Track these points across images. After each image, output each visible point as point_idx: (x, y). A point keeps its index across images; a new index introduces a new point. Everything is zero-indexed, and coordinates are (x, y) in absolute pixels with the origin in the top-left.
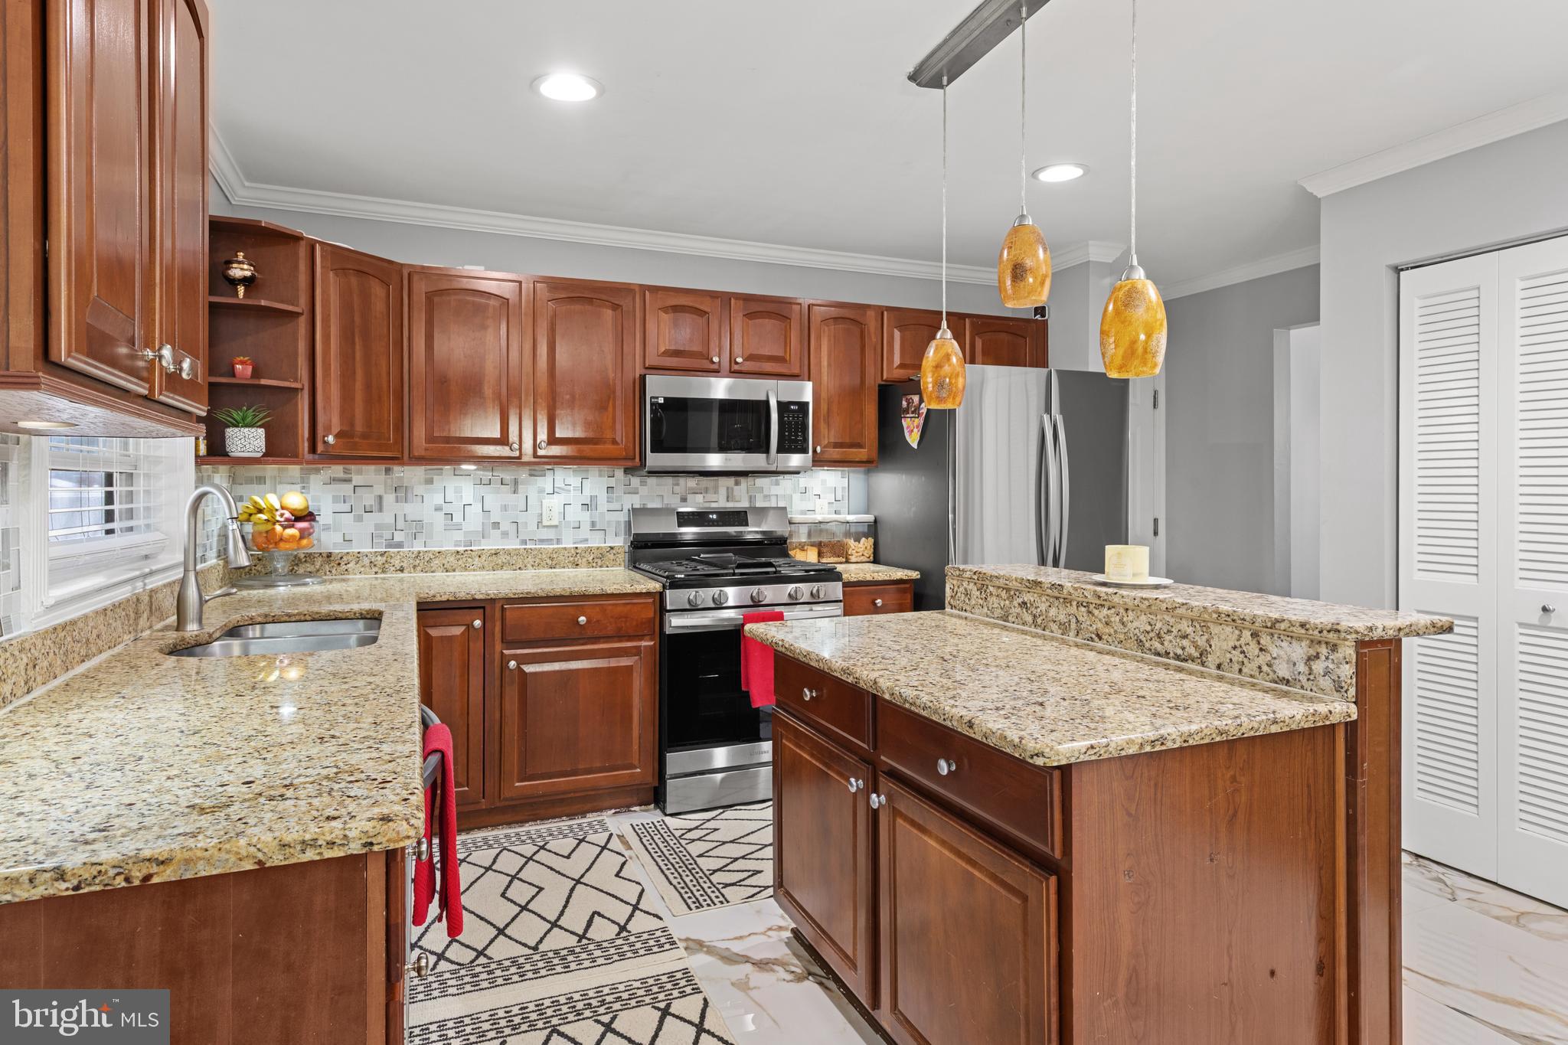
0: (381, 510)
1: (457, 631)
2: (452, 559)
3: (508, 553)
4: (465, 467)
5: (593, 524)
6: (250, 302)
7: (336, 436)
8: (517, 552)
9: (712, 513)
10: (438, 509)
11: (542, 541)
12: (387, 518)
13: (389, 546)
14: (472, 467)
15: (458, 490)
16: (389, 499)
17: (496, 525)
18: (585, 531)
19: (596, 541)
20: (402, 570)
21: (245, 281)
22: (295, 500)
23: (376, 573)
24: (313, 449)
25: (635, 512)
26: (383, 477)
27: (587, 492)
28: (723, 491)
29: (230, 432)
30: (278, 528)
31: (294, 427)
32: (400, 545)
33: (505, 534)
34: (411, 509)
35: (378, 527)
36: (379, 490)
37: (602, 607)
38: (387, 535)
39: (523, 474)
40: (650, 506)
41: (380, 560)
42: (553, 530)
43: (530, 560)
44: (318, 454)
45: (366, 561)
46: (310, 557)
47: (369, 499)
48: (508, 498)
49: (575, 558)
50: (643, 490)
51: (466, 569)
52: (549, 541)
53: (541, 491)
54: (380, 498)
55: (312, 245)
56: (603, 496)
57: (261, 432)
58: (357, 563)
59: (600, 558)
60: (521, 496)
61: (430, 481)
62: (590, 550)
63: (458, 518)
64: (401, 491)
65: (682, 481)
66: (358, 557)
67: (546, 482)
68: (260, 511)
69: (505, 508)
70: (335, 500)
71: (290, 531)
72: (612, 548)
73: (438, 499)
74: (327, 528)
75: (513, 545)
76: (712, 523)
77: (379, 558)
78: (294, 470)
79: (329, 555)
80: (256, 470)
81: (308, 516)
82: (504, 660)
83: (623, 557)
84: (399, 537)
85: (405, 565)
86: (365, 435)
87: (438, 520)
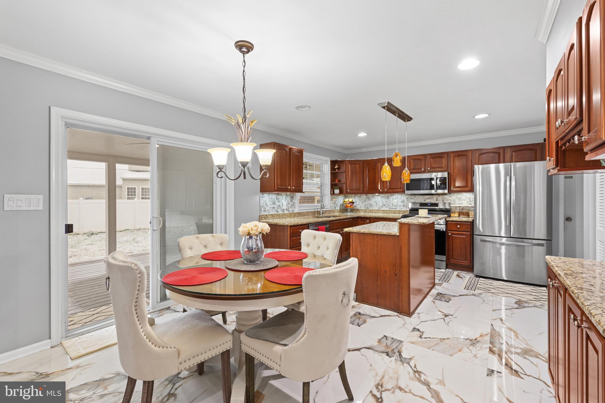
0: (365, 202)
3: (386, 210)
5: (404, 205)
6: (338, 171)
7: (349, 190)
8: (388, 211)
9: (429, 204)
10: (375, 202)
11: (393, 208)
12: (366, 203)
13: (367, 208)
14: (378, 194)
15: (378, 198)
16: (367, 200)
17: (385, 205)
18: (402, 207)
20: (368, 212)
21: (337, 168)
22: (350, 200)
23: (364, 213)
24: (346, 192)
26: (366, 196)
27: (402, 199)
28: (435, 199)
29: (335, 190)
30: (347, 204)
31: (343, 189)
32: (368, 208)
33: (386, 207)
34: (370, 202)
35: (365, 205)
36: (365, 198)
38: (366, 206)
39: (389, 195)
40: (416, 202)
42: (395, 206)
43: (390, 212)
46: (355, 210)
47: (364, 200)
48: (387, 200)
49: (399, 212)
50: (415, 198)
51: (379, 213)
52: (394, 209)
53: (393, 199)
54: (365, 200)
55: (346, 161)
57: (339, 190)
59: (404, 212)
60: (389, 200)
62: (402, 211)
63: (378, 204)
64: (369, 199)
66: (362, 210)
67: (394, 196)
68: (345, 202)
69: (386, 202)
70: (359, 200)
71: (349, 205)
72: (407, 211)
74: (356, 205)
75: (387, 209)
76: (429, 206)
77: (365, 210)
79: (358, 209)
80: (341, 196)
81: (353, 203)
84: (368, 207)
86: (355, 190)
87: (374, 204)
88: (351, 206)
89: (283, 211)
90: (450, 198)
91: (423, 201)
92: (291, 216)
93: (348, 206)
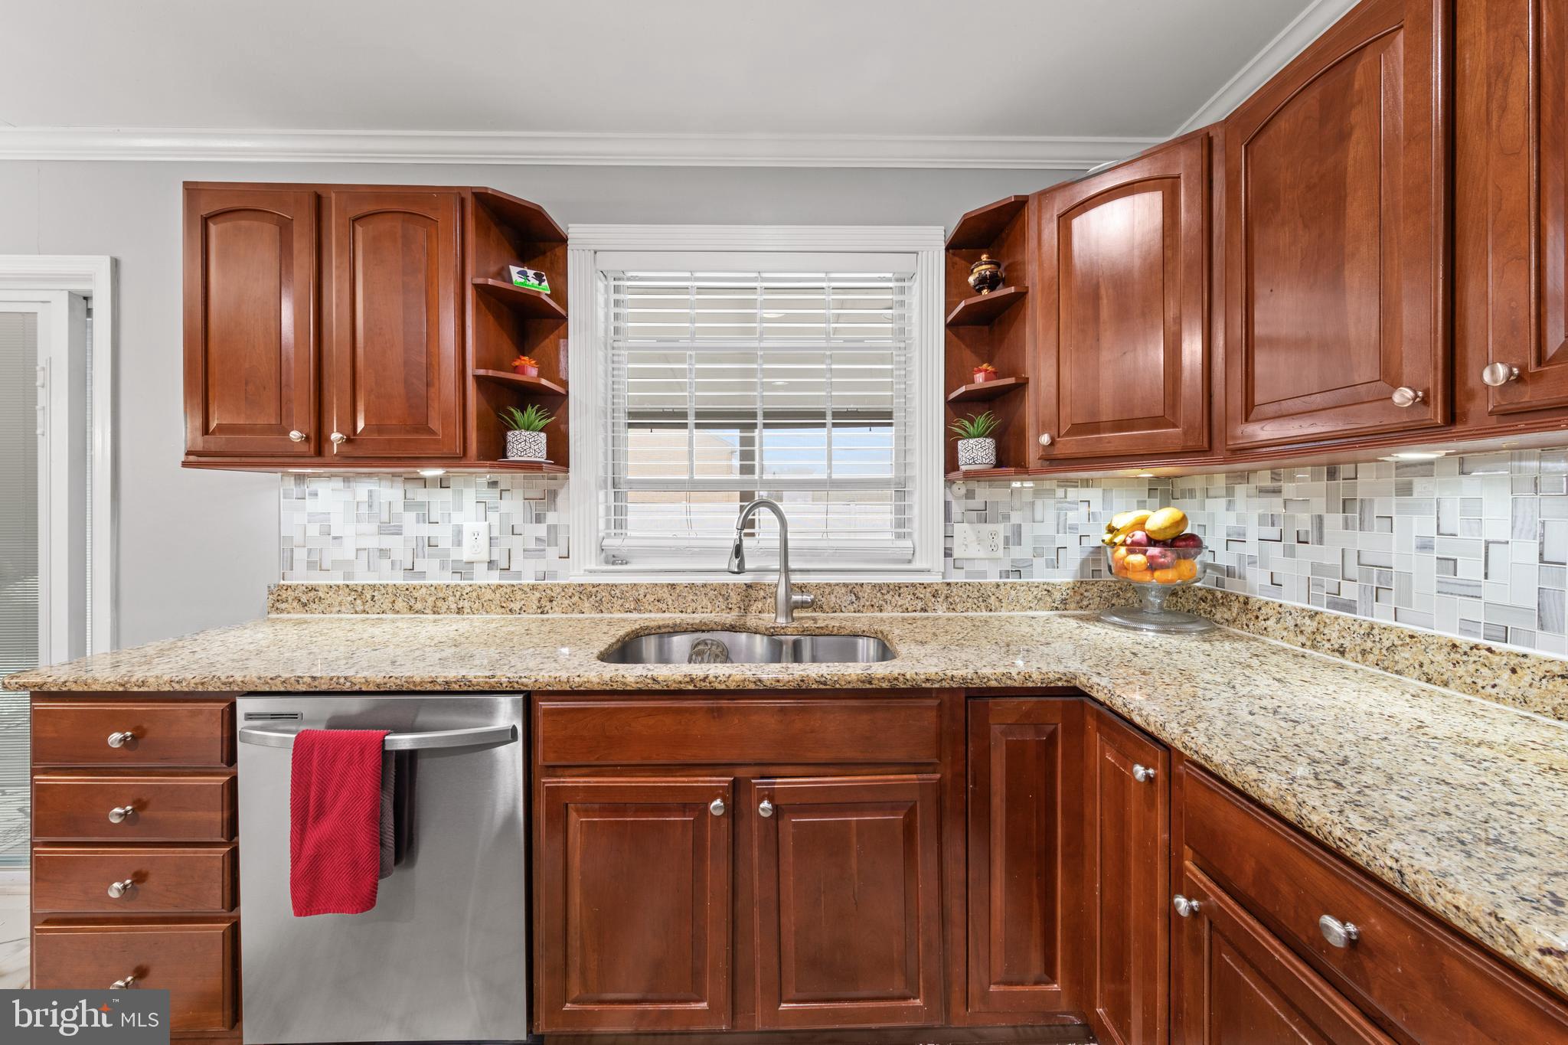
0: (1320, 541)
2: (1440, 657)
10: (1425, 546)
12: (1328, 555)
13: (1333, 605)
16: (1334, 521)
20: (1342, 651)
22: (1162, 519)
23: (1303, 645)
26: (1324, 483)
29: (967, 444)
32: (1350, 607)
34: (1370, 543)
35: (1316, 568)
36: (1319, 505)
38: (1330, 583)
41: (1310, 625)
45: (1290, 622)
47: (1304, 521)
54: (1320, 518)
58: (1278, 621)
63: (1470, 569)
66: (1281, 612)
77: (1307, 621)
81: (1181, 540)
84: (1349, 592)
85: (1347, 643)
87: (1424, 571)
89: (463, 569)
92: (516, 606)
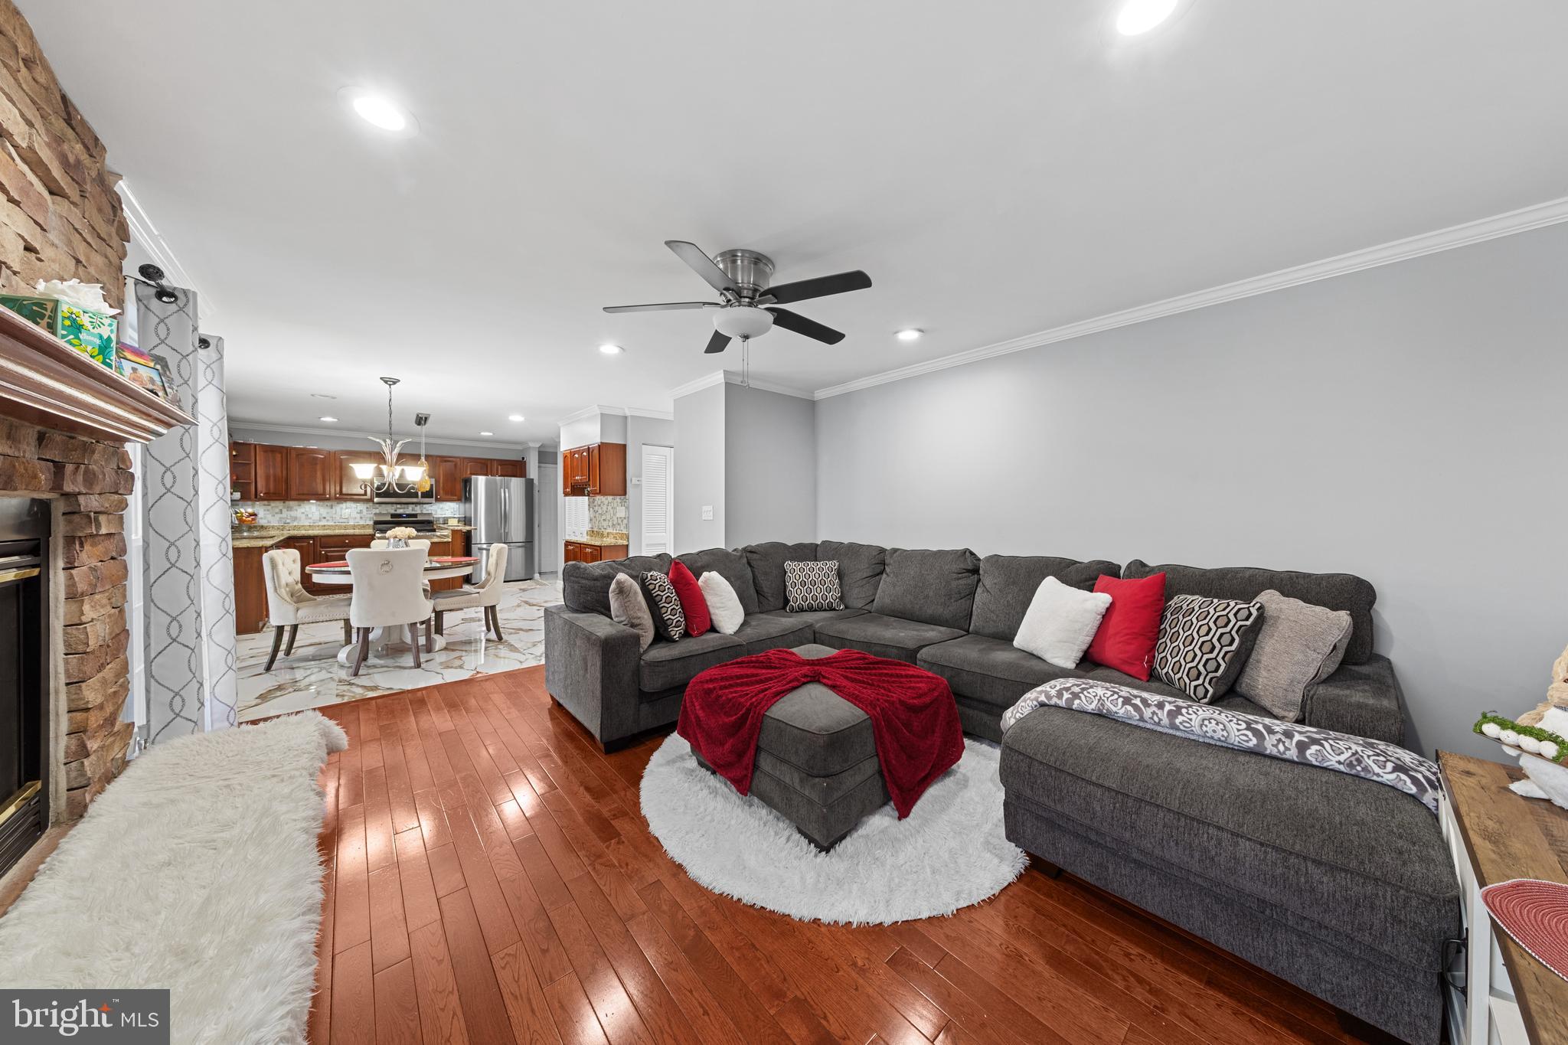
0: (281, 513)
1: (306, 544)
3: (329, 526)
4: (311, 501)
5: (361, 518)
7: (264, 494)
8: (332, 526)
9: (404, 515)
10: (303, 513)
11: (342, 522)
12: (284, 515)
13: (285, 523)
14: (314, 501)
15: (310, 508)
16: (284, 510)
17: (325, 518)
18: (358, 520)
19: (362, 523)
22: (250, 510)
24: (256, 497)
25: (375, 514)
26: (282, 504)
27: (359, 508)
28: (410, 508)
30: (244, 518)
31: (250, 492)
32: (288, 523)
34: (293, 513)
35: (280, 518)
36: (280, 508)
37: (354, 539)
38: (284, 520)
39: (334, 503)
43: (337, 527)
44: (257, 498)
46: (255, 527)
47: (277, 510)
48: (329, 510)
49: (354, 527)
50: (380, 508)
55: (255, 445)
56: (365, 511)
57: (239, 493)
59: (363, 527)
60: (334, 510)
61: (300, 505)
62: (359, 525)
63: (310, 516)
64: (289, 509)
65: (395, 505)
66: (273, 527)
67: (344, 505)
69: (328, 513)
70: (265, 510)
71: (248, 519)
72: (368, 524)
73: (303, 510)
74: (261, 518)
75: (331, 523)
76: (404, 517)
78: (250, 503)
80: (237, 503)
81: (254, 515)
82: (321, 551)
83: (371, 527)
84: (288, 521)
86: (274, 493)
87: (303, 516)
88: (253, 519)
90: (430, 508)
91: (393, 512)
93: (245, 521)
